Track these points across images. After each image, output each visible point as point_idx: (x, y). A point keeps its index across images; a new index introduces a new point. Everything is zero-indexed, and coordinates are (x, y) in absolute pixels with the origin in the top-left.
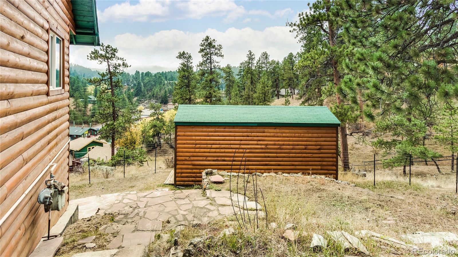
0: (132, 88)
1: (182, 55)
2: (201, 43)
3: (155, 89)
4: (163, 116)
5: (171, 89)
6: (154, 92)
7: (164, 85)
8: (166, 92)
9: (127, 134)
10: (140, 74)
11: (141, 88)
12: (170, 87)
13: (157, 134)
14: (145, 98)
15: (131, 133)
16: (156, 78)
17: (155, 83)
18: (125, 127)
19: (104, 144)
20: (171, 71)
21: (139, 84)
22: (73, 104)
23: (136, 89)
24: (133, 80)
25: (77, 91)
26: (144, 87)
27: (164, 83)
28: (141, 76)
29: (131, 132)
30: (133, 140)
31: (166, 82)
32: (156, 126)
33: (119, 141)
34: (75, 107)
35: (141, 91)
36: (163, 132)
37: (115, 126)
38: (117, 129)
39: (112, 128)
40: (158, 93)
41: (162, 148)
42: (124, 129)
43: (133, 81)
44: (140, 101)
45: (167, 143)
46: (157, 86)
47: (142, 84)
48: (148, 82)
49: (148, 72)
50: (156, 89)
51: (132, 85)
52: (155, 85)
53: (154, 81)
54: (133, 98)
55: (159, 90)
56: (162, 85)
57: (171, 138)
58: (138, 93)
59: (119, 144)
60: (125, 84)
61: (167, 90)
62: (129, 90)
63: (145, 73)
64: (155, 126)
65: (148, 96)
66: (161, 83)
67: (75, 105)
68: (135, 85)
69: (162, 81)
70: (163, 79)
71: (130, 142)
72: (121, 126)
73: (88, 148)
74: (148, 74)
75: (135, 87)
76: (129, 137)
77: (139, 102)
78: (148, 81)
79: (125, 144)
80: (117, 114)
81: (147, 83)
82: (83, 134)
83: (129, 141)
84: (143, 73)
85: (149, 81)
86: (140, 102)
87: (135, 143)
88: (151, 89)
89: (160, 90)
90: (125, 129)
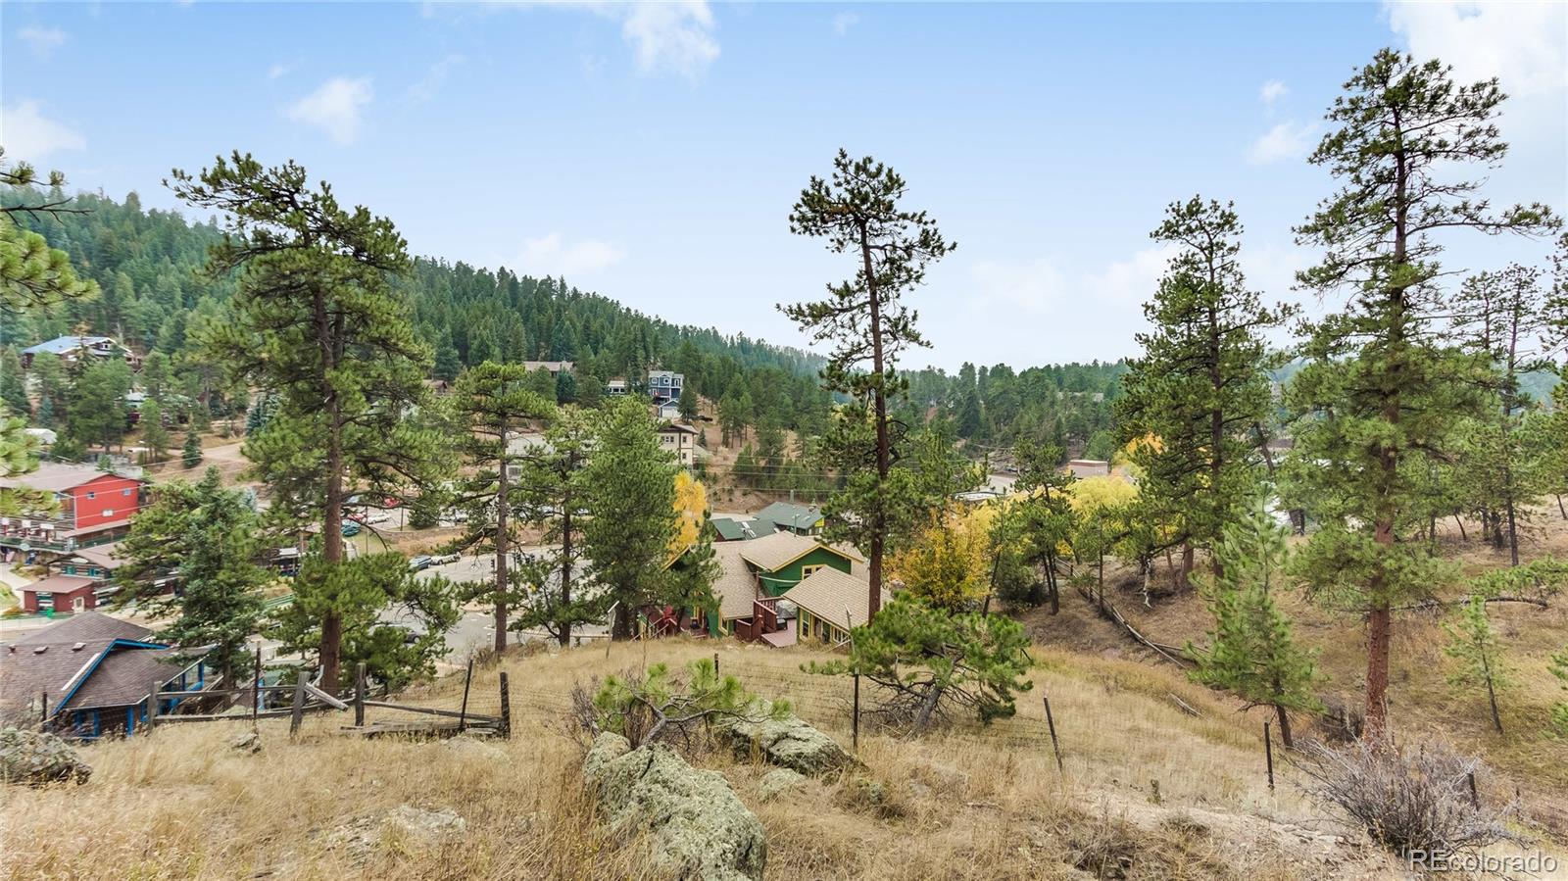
0: (952, 412)
1: (1183, 220)
2: (1339, 101)
3: (1022, 417)
4: (1069, 492)
5: (1076, 416)
6: (1018, 424)
7: (1053, 404)
8: (1059, 425)
9: (932, 534)
10: (977, 372)
11: (977, 412)
12: (1075, 411)
13: (1044, 555)
14: (990, 442)
15: (946, 534)
16: (1027, 381)
17: (1023, 397)
18: (924, 504)
19: (853, 562)
20: (1076, 365)
21: (972, 399)
22: (794, 447)
23: (963, 416)
24: (953, 389)
25: (807, 413)
26: (987, 408)
27: (1054, 396)
28: (977, 376)
29: (947, 532)
30: (955, 565)
31: (1060, 395)
32: (1041, 525)
33: (902, 559)
34: (799, 453)
35: (977, 421)
36: (1064, 549)
37: (880, 493)
38: (891, 506)
39: (873, 500)
40: (1034, 429)
41: (1062, 611)
42: (919, 511)
43: (953, 391)
44: (975, 449)
45: (1084, 595)
46: (1030, 408)
47: (981, 402)
48: (1001, 394)
49: (1002, 365)
50: (1027, 418)
51: (951, 406)
52: (1023, 404)
53: (1019, 393)
54: (956, 441)
55: (1034, 420)
56: (1045, 405)
57: (1105, 577)
58: (970, 426)
59: (902, 573)
60: (932, 403)
61: (1063, 420)
62: (942, 415)
63: (989, 369)
64: (1036, 524)
65: (998, 436)
66: (1043, 397)
67: (798, 448)
68: (959, 403)
69: (1047, 393)
70: (1051, 387)
71: (943, 571)
72: (910, 500)
73: (804, 568)
74: (1001, 371)
75: (961, 411)
76: (940, 550)
77: (972, 451)
78: (1001, 390)
79: (924, 577)
80: (893, 451)
81: (998, 396)
82: (813, 527)
83: (937, 566)
84: (984, 369)
85: (1004, 392)
86: (974, 454)
87: (961, 578)
88: (1010, 417)
89: (1041, 418)
90: (922, 512)
